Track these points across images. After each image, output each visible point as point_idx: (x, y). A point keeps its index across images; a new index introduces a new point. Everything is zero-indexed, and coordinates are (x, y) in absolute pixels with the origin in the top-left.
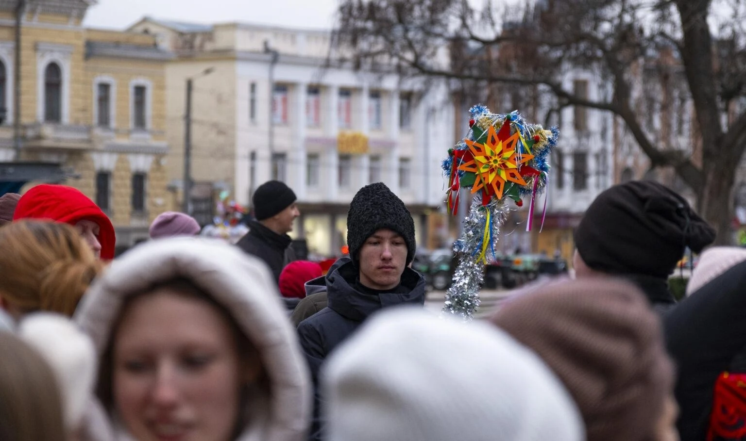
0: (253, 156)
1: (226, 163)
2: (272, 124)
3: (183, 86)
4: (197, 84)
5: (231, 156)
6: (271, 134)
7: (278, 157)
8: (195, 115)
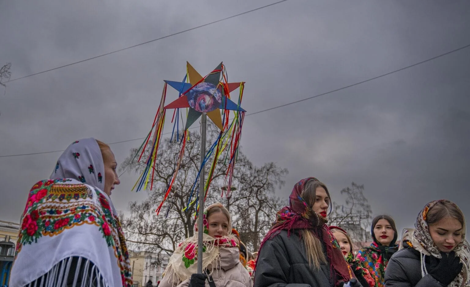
0: (146, 276)
1: (141, 277)
2: (150, 271)
3: (133, 262)
4: (135, 262)
5: (142, 276)
6: (150, 272)
7: (151, 277)
8: (134, 268)
